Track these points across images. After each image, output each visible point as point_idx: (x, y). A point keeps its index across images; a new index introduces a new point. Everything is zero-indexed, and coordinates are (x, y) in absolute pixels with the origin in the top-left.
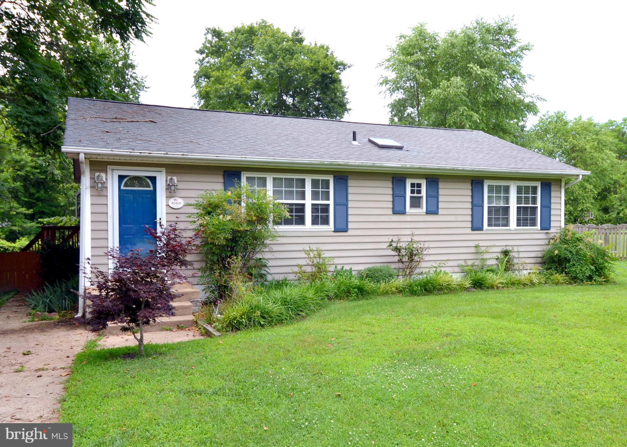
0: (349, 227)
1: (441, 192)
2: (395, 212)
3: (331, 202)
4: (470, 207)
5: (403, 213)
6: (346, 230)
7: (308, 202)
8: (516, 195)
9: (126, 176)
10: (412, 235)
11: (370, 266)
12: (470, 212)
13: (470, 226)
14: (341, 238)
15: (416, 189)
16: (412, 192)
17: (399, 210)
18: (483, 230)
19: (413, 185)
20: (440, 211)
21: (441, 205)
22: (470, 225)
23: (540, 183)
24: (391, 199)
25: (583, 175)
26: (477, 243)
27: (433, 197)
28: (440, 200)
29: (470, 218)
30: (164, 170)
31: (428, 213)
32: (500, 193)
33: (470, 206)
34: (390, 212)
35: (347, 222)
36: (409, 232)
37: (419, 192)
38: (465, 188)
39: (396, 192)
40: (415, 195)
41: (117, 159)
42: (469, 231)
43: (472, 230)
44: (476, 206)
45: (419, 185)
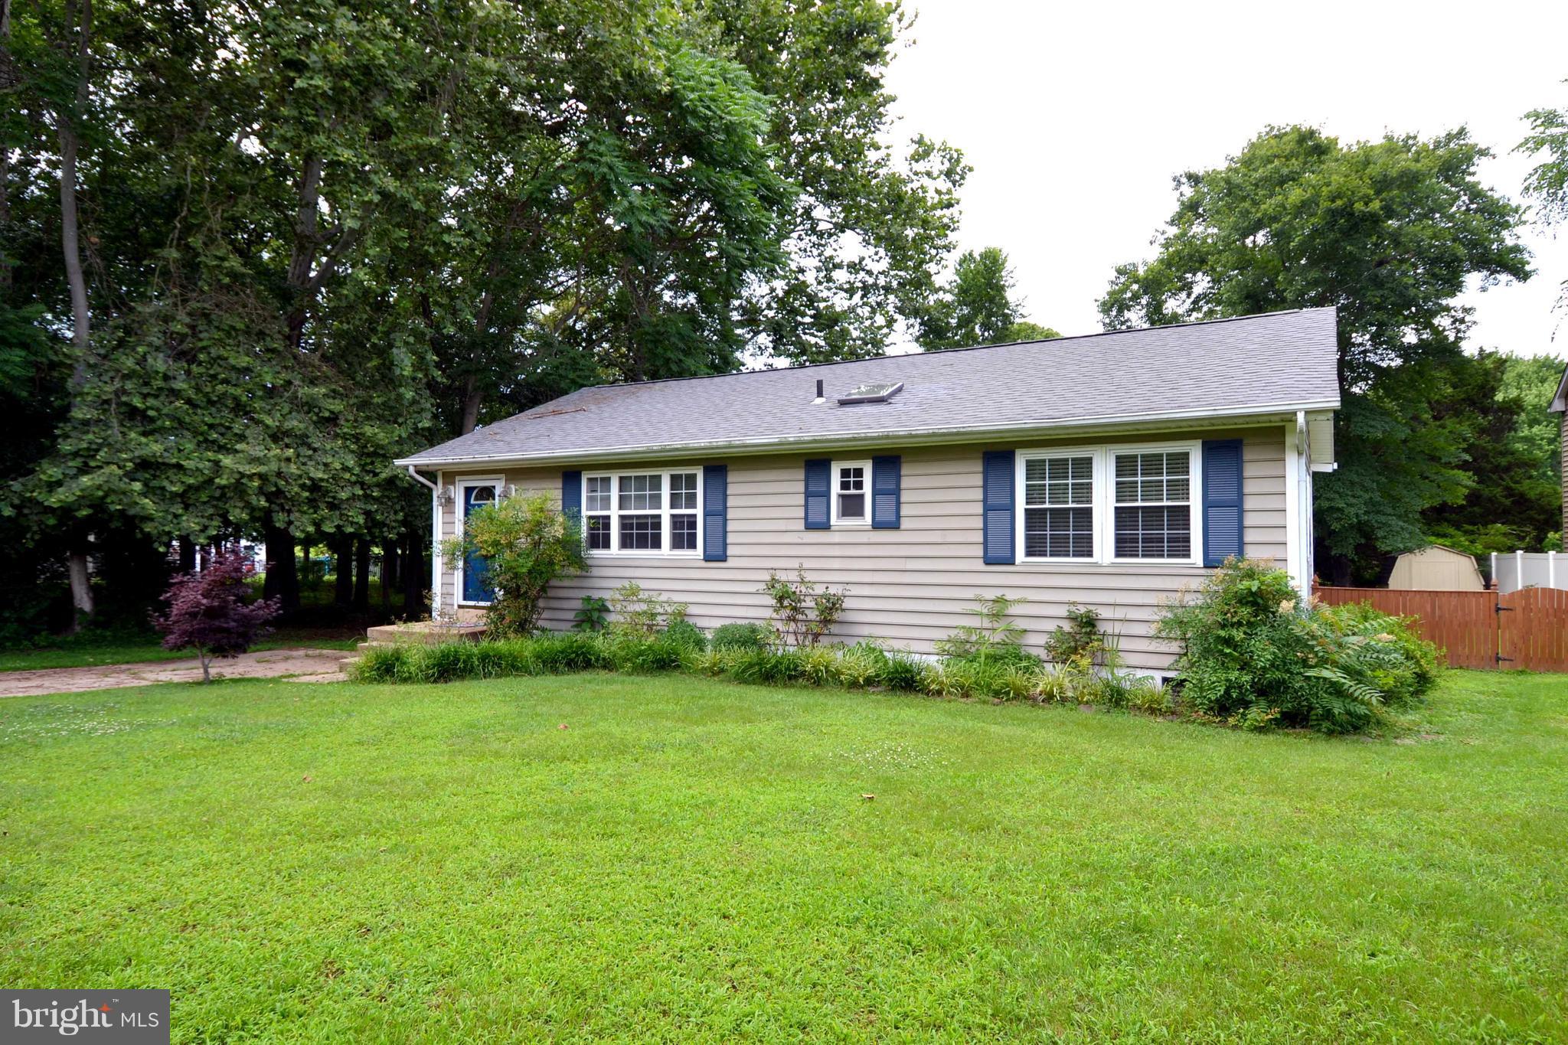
0: (729, 552)
1: (905, 483)
2: (810, 526)
3: (699, 511)
4: (981, 511)
5: (826, 527)
6: (723, 558)
7: (666, 512)
8: (1112, 479)
9: (475, 488)
10: (800, 569)
11: (727, 622)
12: (979, 523)
13: (981, 554)
14: (716, 571)
15: (852, 479)
16: (845, 486)
17: (817, 524)
18: (1013, 564)
19: (845, 473)
20: (905, 523)
21: (905, 510)
22: (979, 551)
23: (1198, 444)
24: (801, 500)
25: (1307, 413)
26: (998, 593)
27: (889, 491)
28: (903, 499)
29: (979, 537)
30: (503, 476)
31: (877, 526)
32: (1067, 477)
33: (979, 509)
34: (801, 525)
35: (725, 545)
36: (795, 563)
37: (859, 485)
38: (967, 470)
39: (811, 489)
40: (852, 491)
41: (463, 468)
42: (980, 565)
43: (987, 563)
44: (997, 506)
45: (859, 473)
